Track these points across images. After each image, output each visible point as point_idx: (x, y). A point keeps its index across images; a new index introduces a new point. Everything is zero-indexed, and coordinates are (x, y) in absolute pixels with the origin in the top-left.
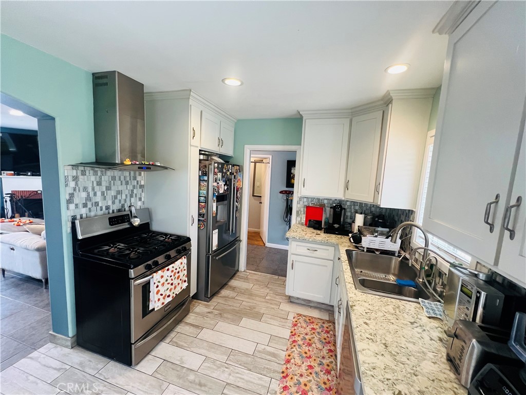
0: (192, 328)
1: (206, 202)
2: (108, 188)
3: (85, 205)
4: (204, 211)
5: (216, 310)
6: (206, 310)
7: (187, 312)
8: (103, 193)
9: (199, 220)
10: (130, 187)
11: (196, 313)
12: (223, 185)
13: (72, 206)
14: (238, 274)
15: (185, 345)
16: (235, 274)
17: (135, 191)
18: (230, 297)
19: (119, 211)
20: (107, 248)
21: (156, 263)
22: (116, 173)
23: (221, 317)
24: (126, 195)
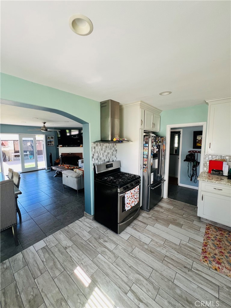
0: (142, 223)
1: (147, 158)
2: (105, 152)
3: (97, 159)
4: (146, 163)
5: (153, 216)
6: (148, 216)
7: (138, 215)
8: (103, 154)
9: (143, 167)
10: (112, 151)
11: (142, 216)
12: (156, 149)
13: (93, 159)
14: (163, 199)
15: (140, 231)
16: (161, 199)
17: (114, 153)
18: (160, 211)
19: (108, 162)
20: (106, 178)
21: (128, 187)
22: (107, 144)
23: (157, 221)
24: (111, 155)
